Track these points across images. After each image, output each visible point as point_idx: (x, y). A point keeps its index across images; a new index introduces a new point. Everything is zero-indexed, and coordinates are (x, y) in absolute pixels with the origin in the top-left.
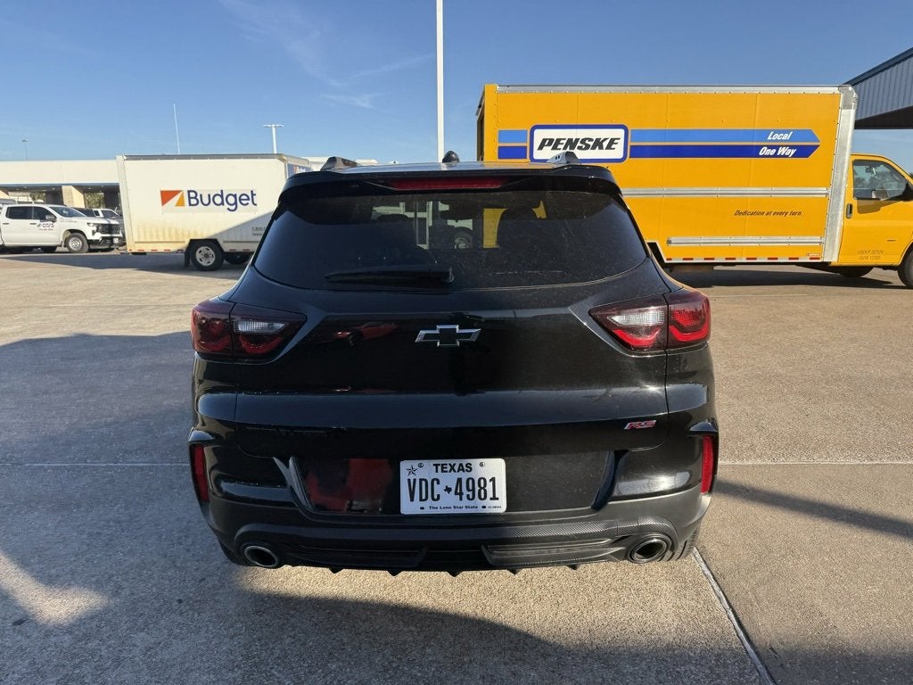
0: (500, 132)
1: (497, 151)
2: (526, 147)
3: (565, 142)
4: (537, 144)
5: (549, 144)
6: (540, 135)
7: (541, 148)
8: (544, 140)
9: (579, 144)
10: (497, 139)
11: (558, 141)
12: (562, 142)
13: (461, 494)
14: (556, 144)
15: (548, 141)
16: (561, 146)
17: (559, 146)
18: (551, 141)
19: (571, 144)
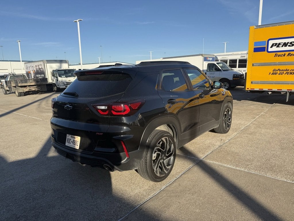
0: (255, 42)
1: (253, 50)
2: (265, 47)
3: (282, 44)
4: (270, 45)
5: (275, 46)
6: (271, 42)
7: (271, 47)
8: (273, 44)
9: (289, 44)
10: (253, 45)
11: (279, 44)
12: (281, 44)
13: (73, 143)
14: (278, 45)
15: (275, 44)
16: (281, 46)
17: (280, 46)
18: (276, 44)
19: (285, 45)
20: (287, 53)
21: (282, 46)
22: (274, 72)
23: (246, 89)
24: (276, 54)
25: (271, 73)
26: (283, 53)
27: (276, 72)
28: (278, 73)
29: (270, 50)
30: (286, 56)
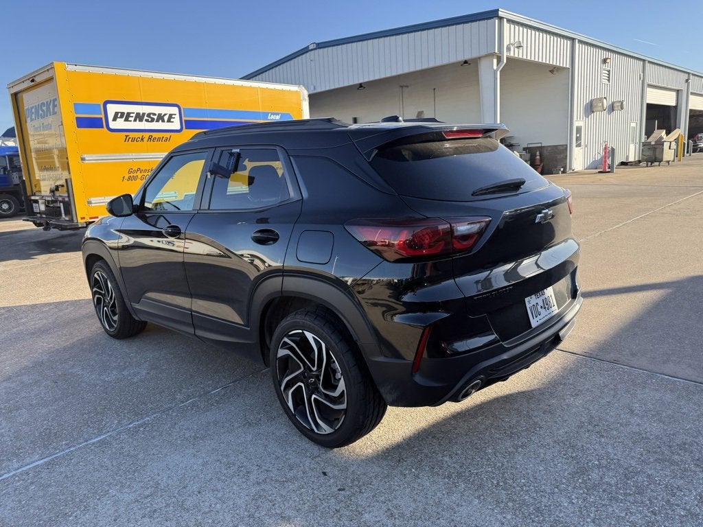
0: (75, 104)
1: (75, 121)
2: (101, 119)
3: (134, 115)
4: (110, 116)
5: (121, 117)
6: (112, 109)
7: (114, 120)
8: (117, 114)
9: (146, 117)
10: (73, 111)
11: (129, 114)
13: (545, 308)
14: (127, 117)
15: (120, 114)
16: (132, 119)
17: (130, 119)
18: (123, 114)
19: (139, 117)
20: (147, 135)
21: (135, 120)
22: (132, 175)
23: (80, 221)
24: (127, 136)
25: (127, 177)
26: (140, 135)
27: (135, 175)
28: (139, 177)
29: (113, 125)
30: (145, 140)
